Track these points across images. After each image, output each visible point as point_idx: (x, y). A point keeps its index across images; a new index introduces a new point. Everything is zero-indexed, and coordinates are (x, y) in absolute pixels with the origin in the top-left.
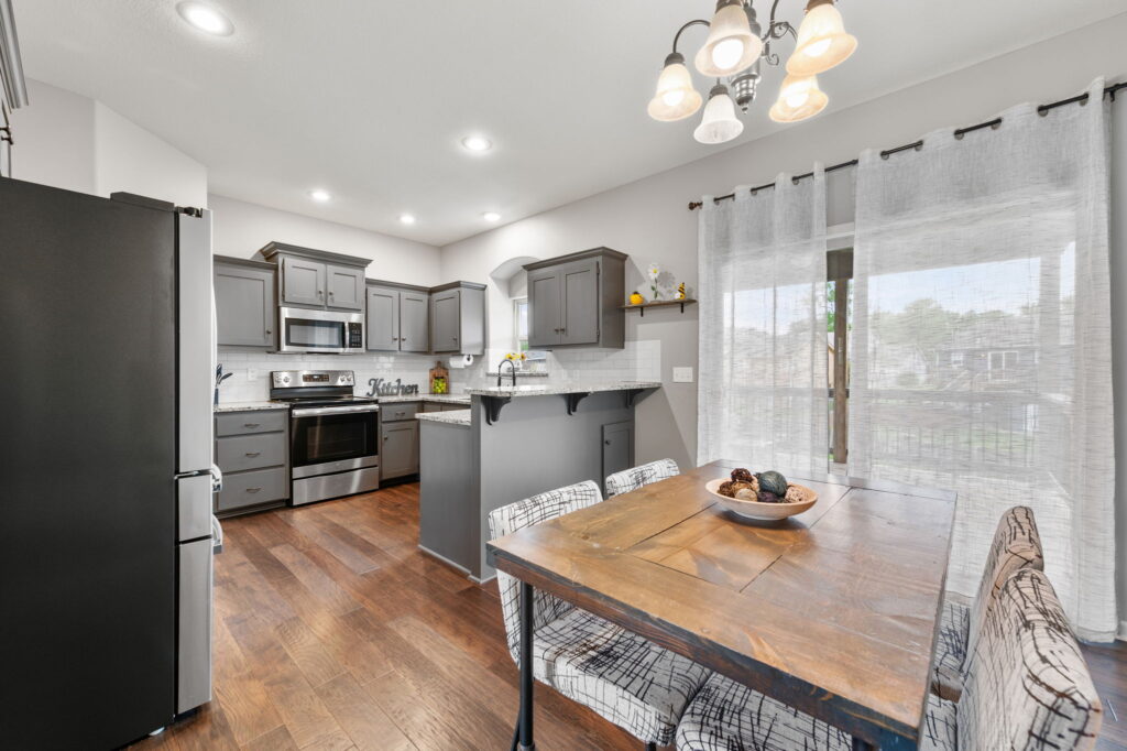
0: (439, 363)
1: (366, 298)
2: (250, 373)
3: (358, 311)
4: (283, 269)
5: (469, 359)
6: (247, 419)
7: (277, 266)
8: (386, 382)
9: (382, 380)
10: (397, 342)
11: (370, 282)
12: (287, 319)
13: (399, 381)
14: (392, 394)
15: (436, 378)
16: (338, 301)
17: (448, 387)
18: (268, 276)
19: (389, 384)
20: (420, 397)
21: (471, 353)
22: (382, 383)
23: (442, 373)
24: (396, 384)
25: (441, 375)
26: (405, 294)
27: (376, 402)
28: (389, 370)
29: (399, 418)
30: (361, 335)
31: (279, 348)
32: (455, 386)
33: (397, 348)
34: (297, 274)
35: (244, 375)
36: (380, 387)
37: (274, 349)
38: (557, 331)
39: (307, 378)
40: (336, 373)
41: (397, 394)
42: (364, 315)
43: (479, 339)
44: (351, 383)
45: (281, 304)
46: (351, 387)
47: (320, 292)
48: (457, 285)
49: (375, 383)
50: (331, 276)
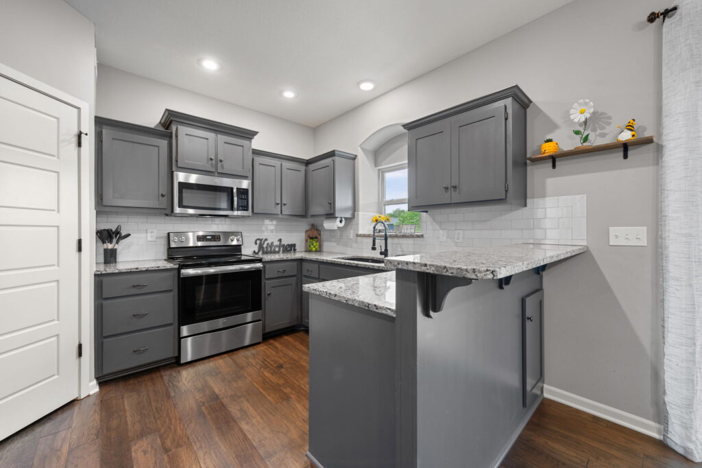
0: (313, 226)
1: (253, 166)
2: (149, 234)
3: (245, 177)
4: (177, 136)
5: (341, 222)
6: (135, 279)
7: (171, 133)
8: (269, 241)
9: (266, 240)
10: (279, 206)
11: (257, 153)
12: (180, 184)
13: (280, 240)
14: (275, 252)
15: (311, 238)
16: (228, 167)
17: (320, 246)
18: (163, 143)
19: (272, 243)
20: (298, 255)
21: (343, 216)
22: (266, 242)
23: (315, 234)
24: (278, 243)
25: (314, 236)
26: (286, 164)
27: (260, 260)
28: (272, 231)
29: (280, 275)
30: (247, 199)
31: (172, 211)
32: (327, 246)
33: (279, 213)
34: (191, 142)
35: (144, 235)
36: (265, 246)
37: (168, 211)
38: (446, 188)
39: (199, 238)
40: (227, 234)
41: (278, 252)
42: (250, 181)
43: (349, 203)
44: (240, 243)
45: (174, 169)
46: (240, 246)
47: (211, 159)
48: (332, 154)
49: (260, 242)
50: (221, 144)
